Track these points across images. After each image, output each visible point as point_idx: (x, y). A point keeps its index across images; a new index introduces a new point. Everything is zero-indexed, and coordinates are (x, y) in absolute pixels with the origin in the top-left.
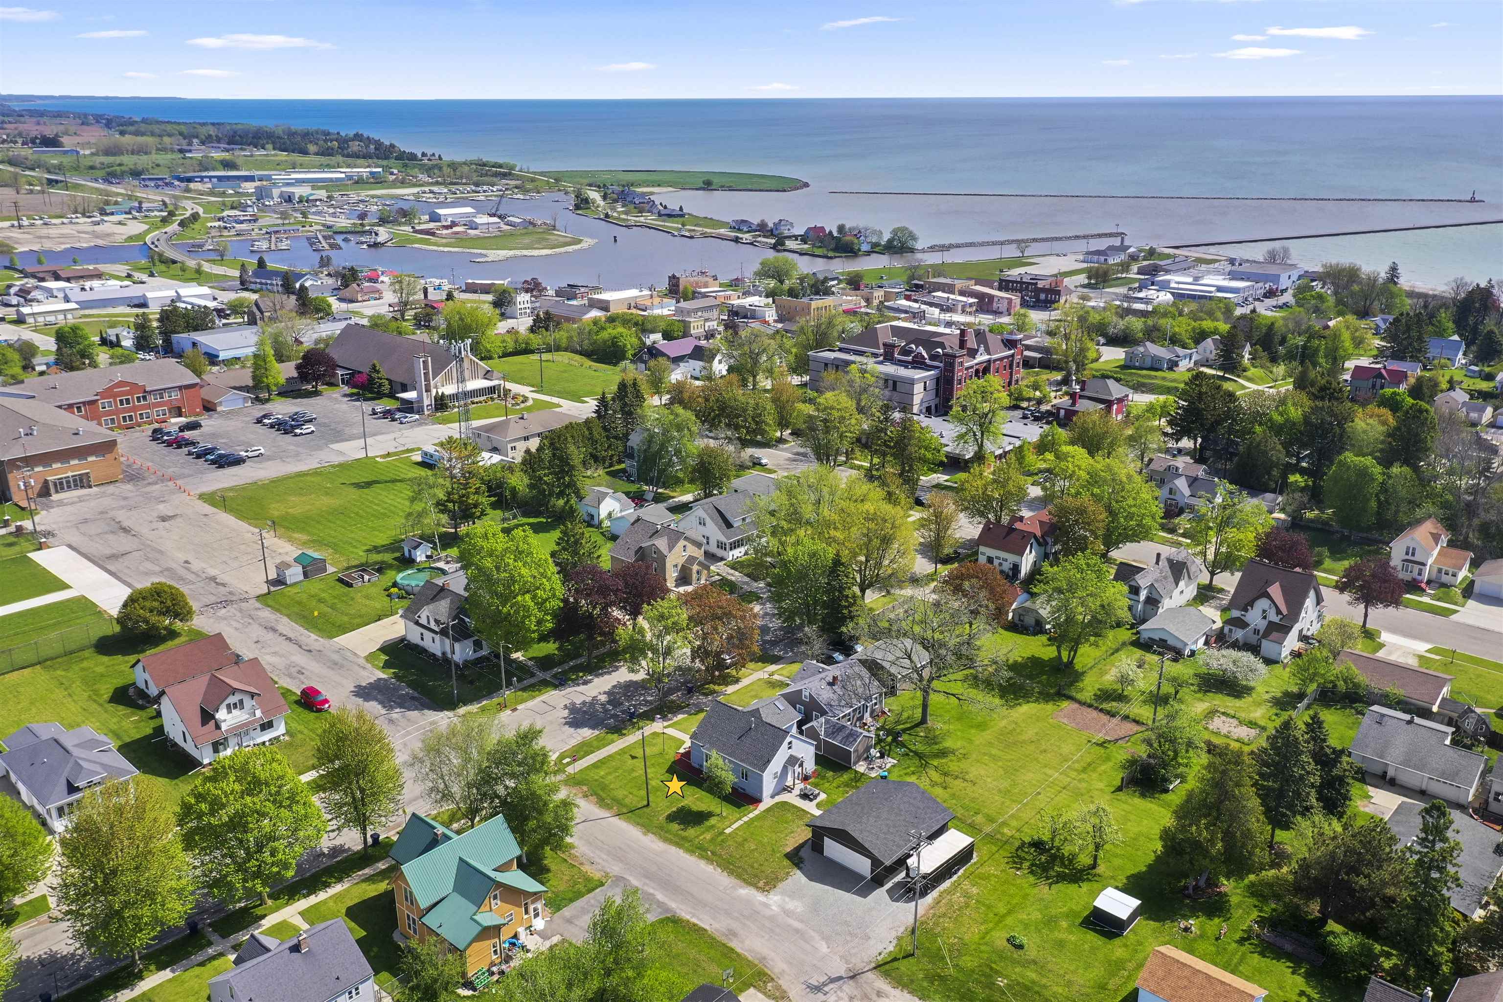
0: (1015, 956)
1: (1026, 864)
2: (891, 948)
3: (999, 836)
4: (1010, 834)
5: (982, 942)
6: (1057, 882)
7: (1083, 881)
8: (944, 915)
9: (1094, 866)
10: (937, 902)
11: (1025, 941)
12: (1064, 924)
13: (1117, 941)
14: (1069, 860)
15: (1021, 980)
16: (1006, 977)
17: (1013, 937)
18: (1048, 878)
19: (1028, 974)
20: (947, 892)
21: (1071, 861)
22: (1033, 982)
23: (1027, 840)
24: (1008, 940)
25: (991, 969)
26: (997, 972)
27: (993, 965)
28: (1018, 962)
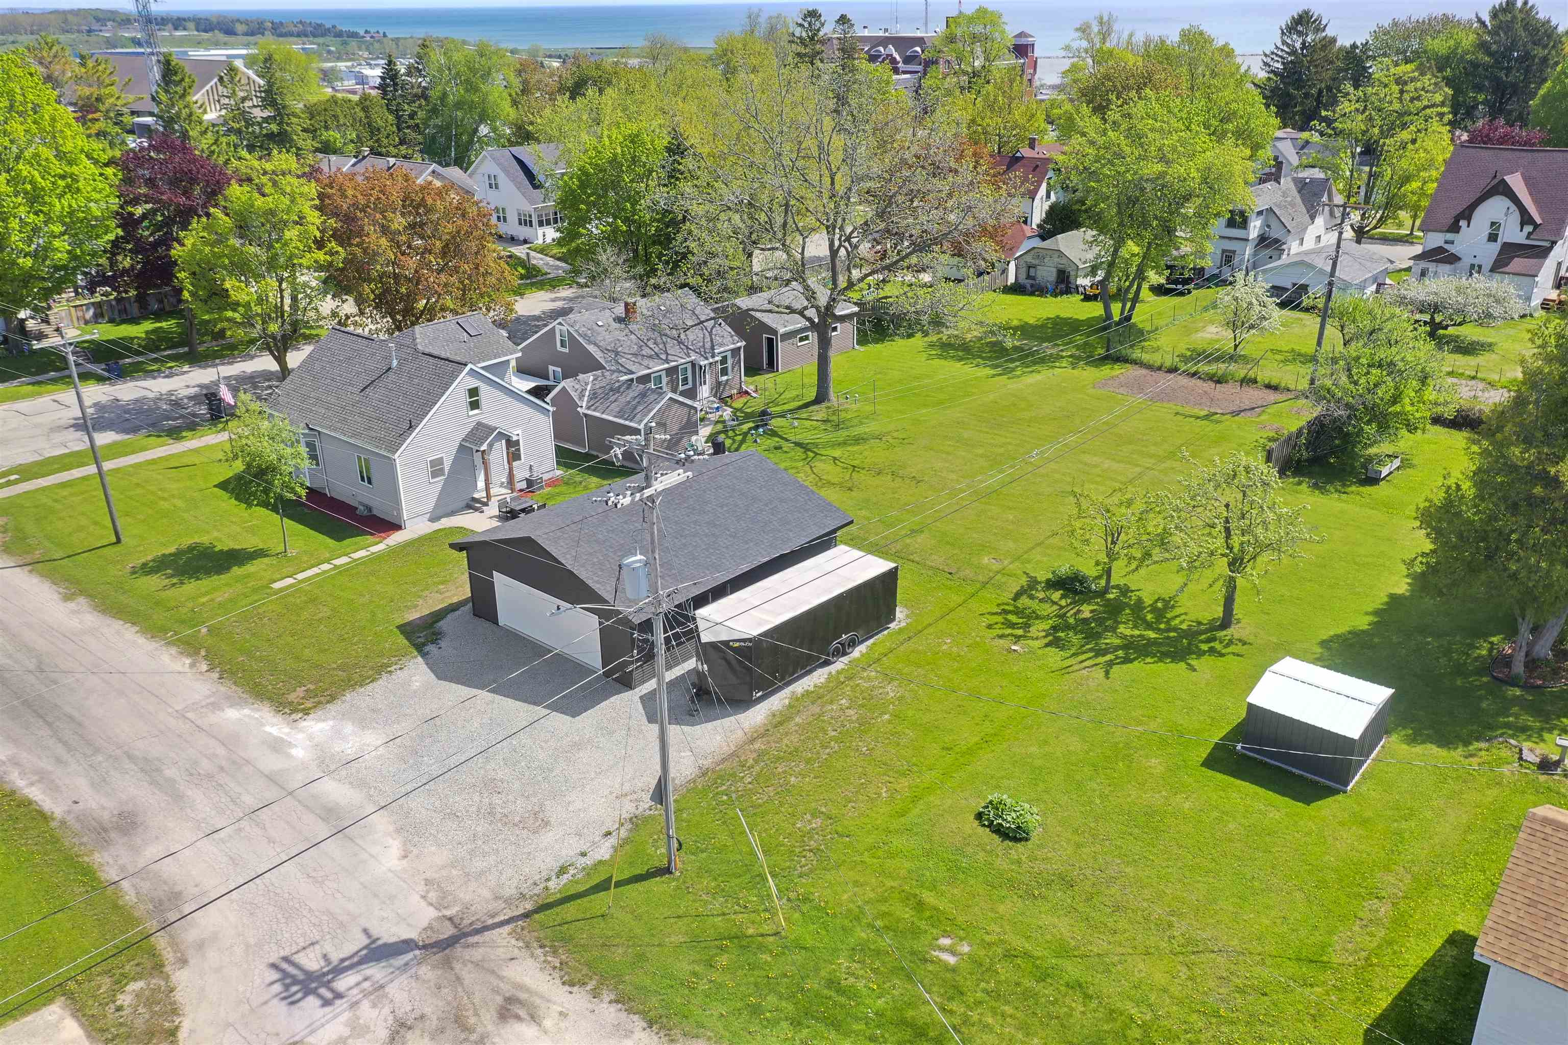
0: (1001, 864)
1: (1039, 628)
2: (604, 851)
3: (968, 572)
4: (996, 566)
5: (895, 824)
6: (1127, 660)
7: (1200, 654)
8: (794, 753)
9: (1226, 622)
10: (780, 721)
11: (1033, 819)
12: (1156, 764)
13: (1327, 807)
14: (1154, 609)
15: (1018, 943)
16: (966, 931)
17: (996, 806)
18: (1100, 653)
19: (1047, 920)
20: (812, 696)
21: (1160, 614)
22: (1063, 951)
23: (1043, 575)
24: (979, 816)
25: (920, 906)
26: (938, 919)
27: (928, 897)
28: (1012, 885)
